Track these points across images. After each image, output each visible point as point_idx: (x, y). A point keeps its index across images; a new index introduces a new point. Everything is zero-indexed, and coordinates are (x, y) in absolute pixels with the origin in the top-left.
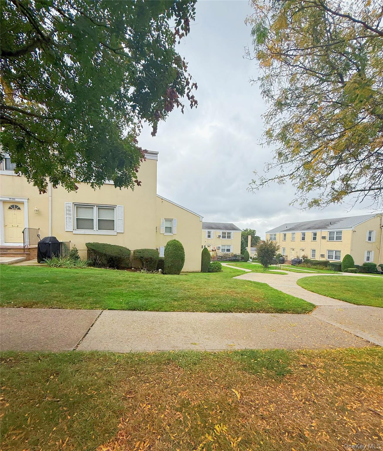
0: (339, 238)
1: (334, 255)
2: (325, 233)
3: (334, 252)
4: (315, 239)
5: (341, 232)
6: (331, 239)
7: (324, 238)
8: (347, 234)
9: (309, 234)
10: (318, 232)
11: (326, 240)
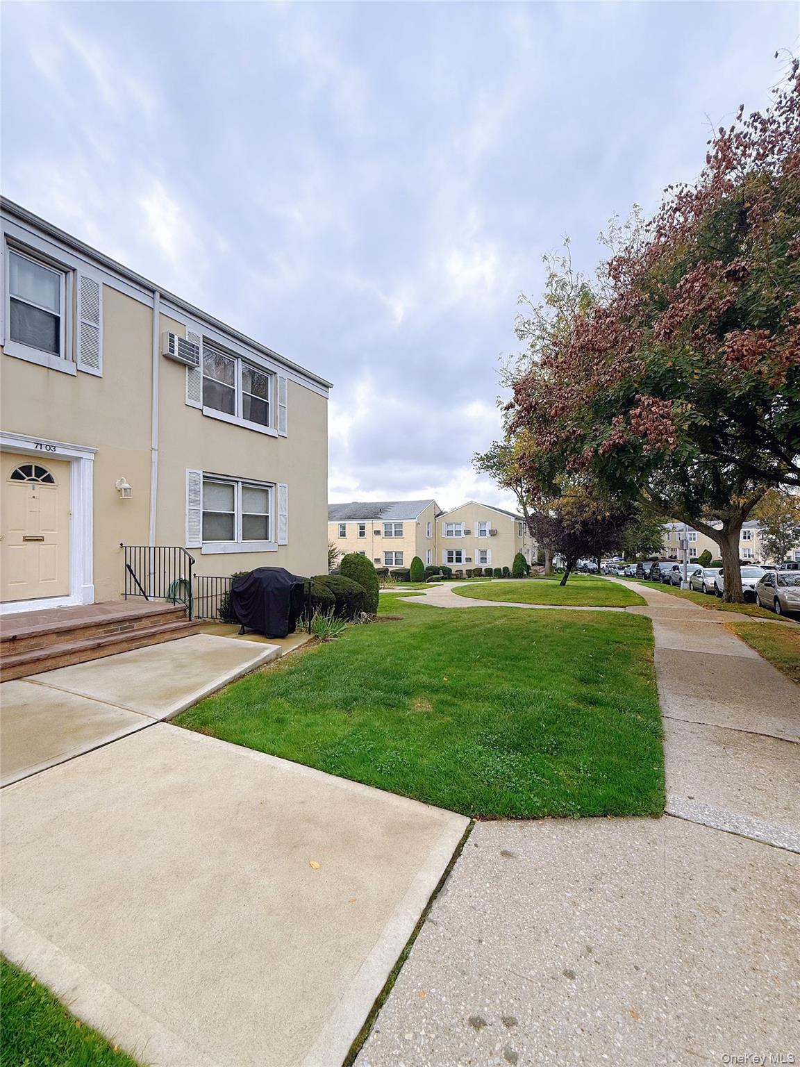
0: (399, 533)
1: (394, 559)
2: (379, 525)
3: (394, 553)
4: (362, 534)
5: (401, 524)
6: (388, 534)
7: (377, 533)
8: (409, 527)
9: (352, 526)
10: (368, 524)
11: (381, 536)
